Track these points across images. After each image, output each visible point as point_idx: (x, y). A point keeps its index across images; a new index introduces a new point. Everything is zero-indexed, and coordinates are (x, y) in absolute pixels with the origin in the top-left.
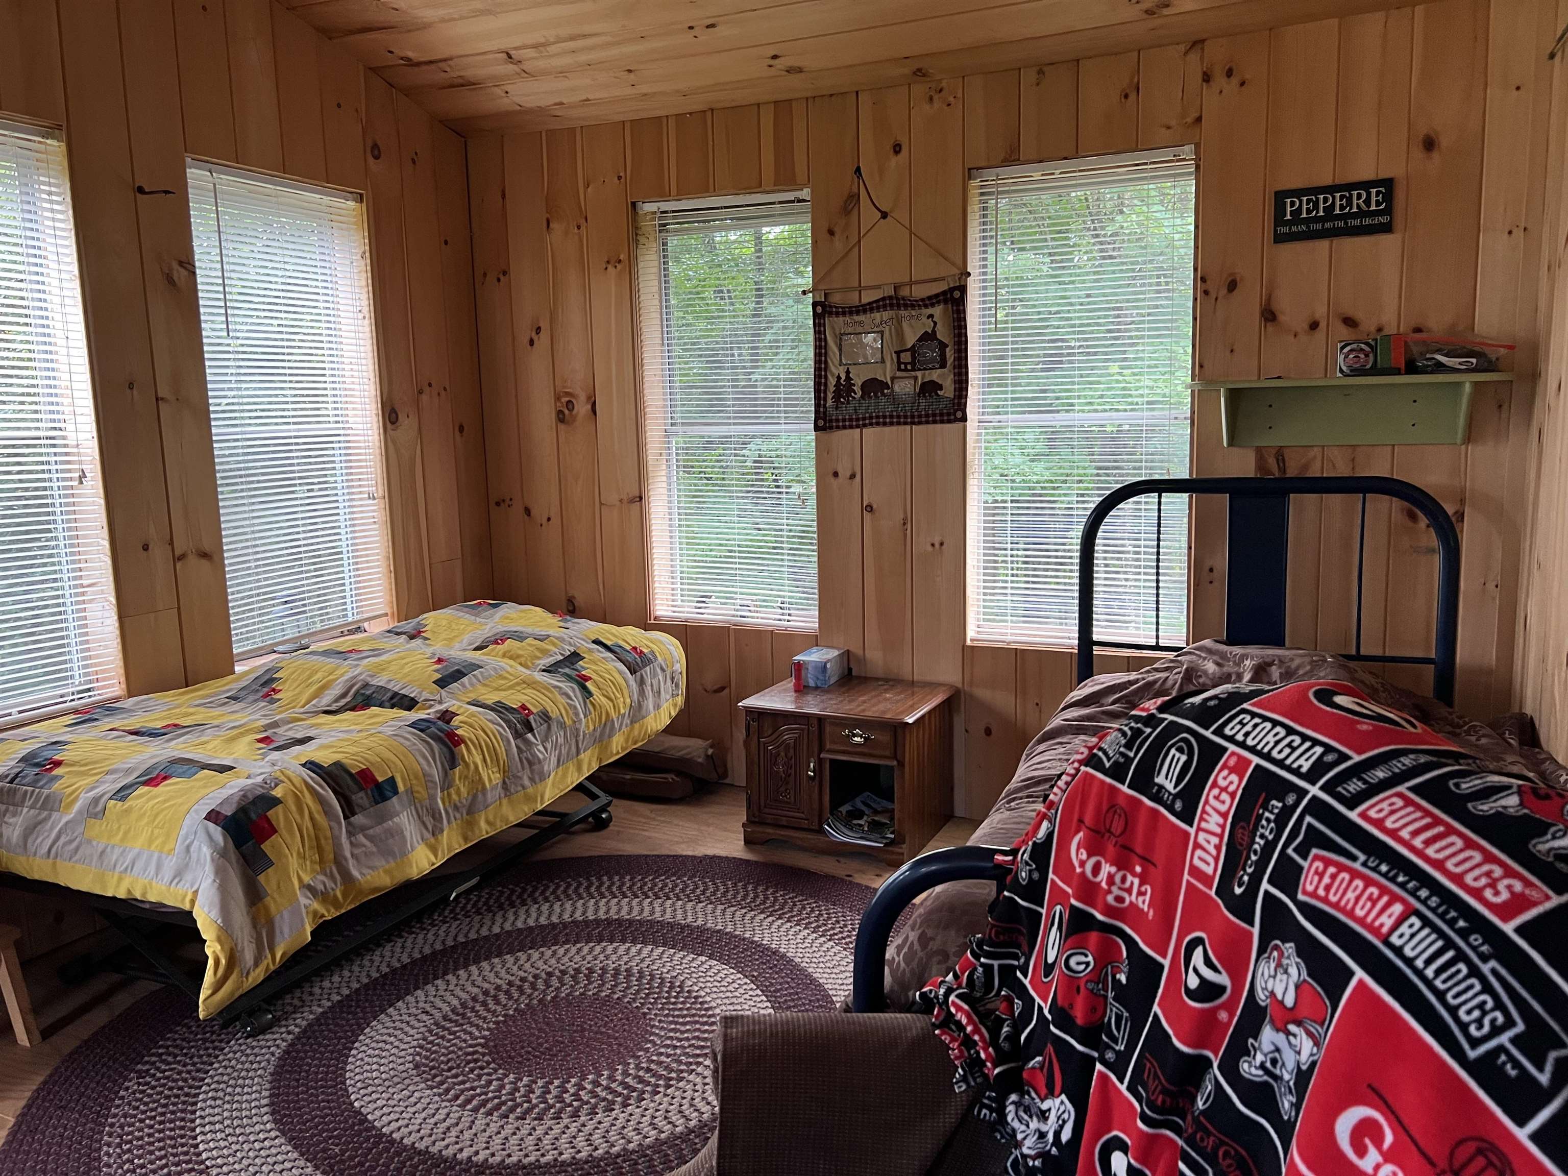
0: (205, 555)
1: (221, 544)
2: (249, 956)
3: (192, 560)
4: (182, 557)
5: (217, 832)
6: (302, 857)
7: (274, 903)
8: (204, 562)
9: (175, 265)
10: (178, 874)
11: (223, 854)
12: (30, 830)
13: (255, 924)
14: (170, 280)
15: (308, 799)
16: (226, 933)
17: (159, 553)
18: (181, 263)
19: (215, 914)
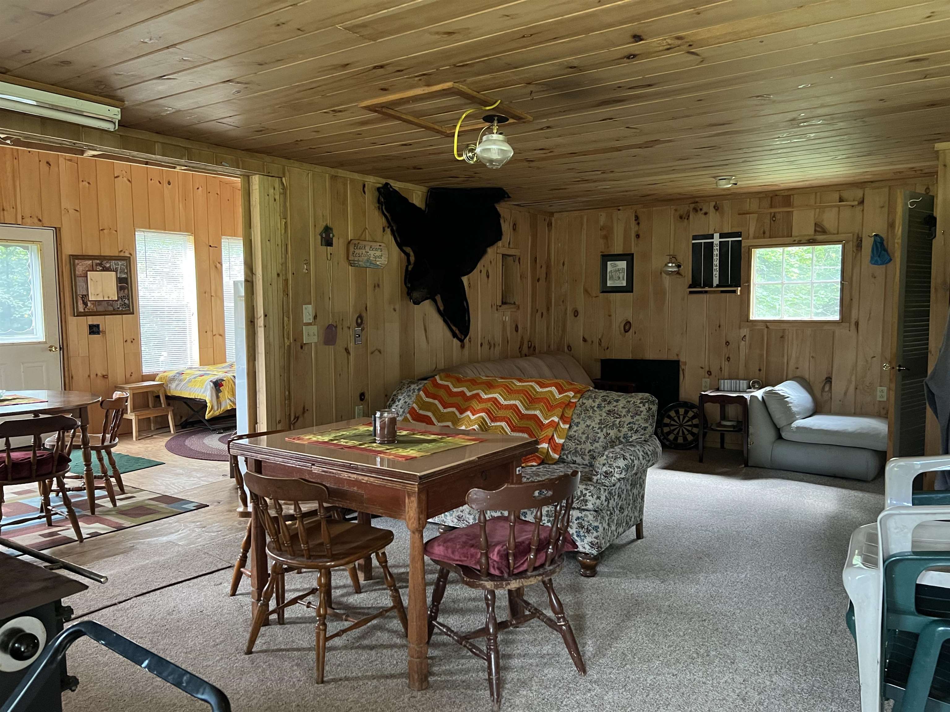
0: (220, 335)
1: (225, 333)
2: (216, 408)
3: (218, 336)
4: (215, 335)
5: (212, 384)
6: (228, 392)
7: (221, 399)
8: (220, 337)
9: (217, 263)
10: (204, 392)
11: (212, 388)
12: (178, 385)
13: (217, 403)
14: (216, 267)
15: (231, 381)
16: (211, 401)
17: (209, 333)
18: (219, 263)
19: (210, 398)
